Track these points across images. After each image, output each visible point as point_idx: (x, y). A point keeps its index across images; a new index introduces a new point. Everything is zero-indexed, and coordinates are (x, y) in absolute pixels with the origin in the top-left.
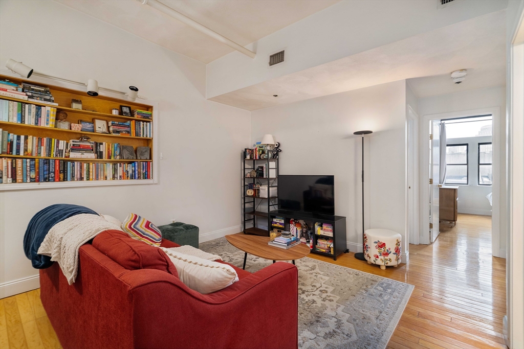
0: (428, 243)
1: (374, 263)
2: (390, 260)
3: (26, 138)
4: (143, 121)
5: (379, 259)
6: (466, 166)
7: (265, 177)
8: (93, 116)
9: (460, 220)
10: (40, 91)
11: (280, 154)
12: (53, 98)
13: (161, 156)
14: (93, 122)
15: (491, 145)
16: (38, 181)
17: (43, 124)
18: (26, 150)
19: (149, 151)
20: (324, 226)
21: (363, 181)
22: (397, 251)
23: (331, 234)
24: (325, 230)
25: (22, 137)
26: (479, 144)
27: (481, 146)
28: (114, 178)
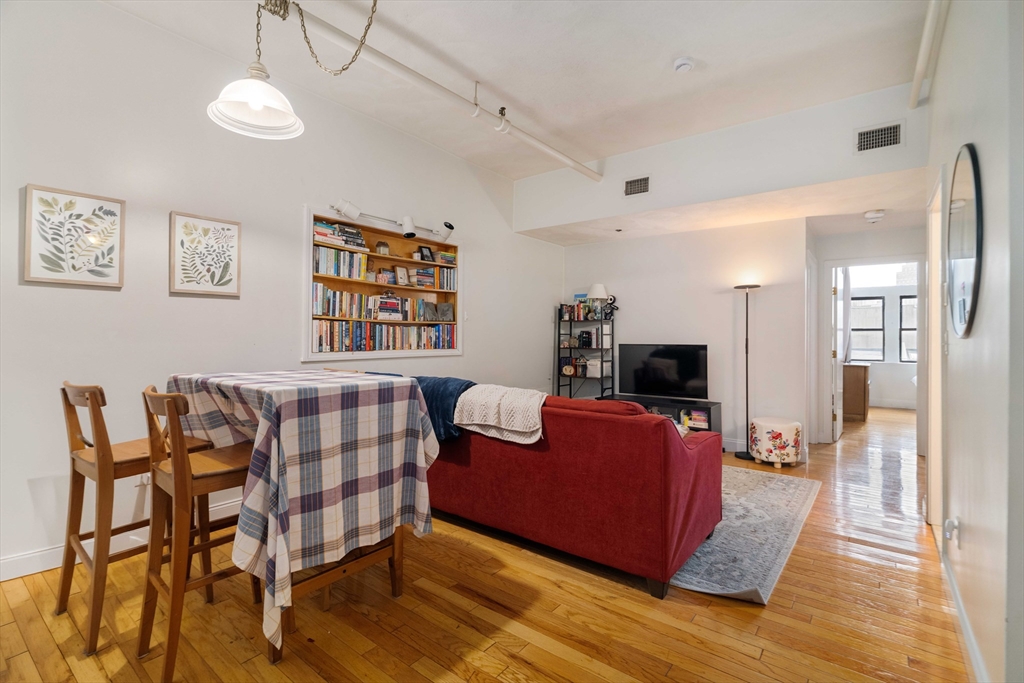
0: (830, 441)
1: (766, 460)
2: (788, 455)
3: (341, 294)
4: (447, 268)
5: (773, 455)
6: (881, 332)
7: (594, 346)
8: (394, 263)
9: (871, 415)
10: (352, 233)
11: (615, 312)
12: (364, 243)
13: (466, 317)
14: (393, 270)
15: (916, 300)
16: (352, 350)
17: (356, 277)
18: (341, 310)
19: (451, 309)
20: (695, 415)
21: (747, 353)
22: (797, 443)
23: (705, 425)
24: (695, 419)
25: (338, 293)
26: (902, 297)
27: (903, 300)
28: (418, 346)
